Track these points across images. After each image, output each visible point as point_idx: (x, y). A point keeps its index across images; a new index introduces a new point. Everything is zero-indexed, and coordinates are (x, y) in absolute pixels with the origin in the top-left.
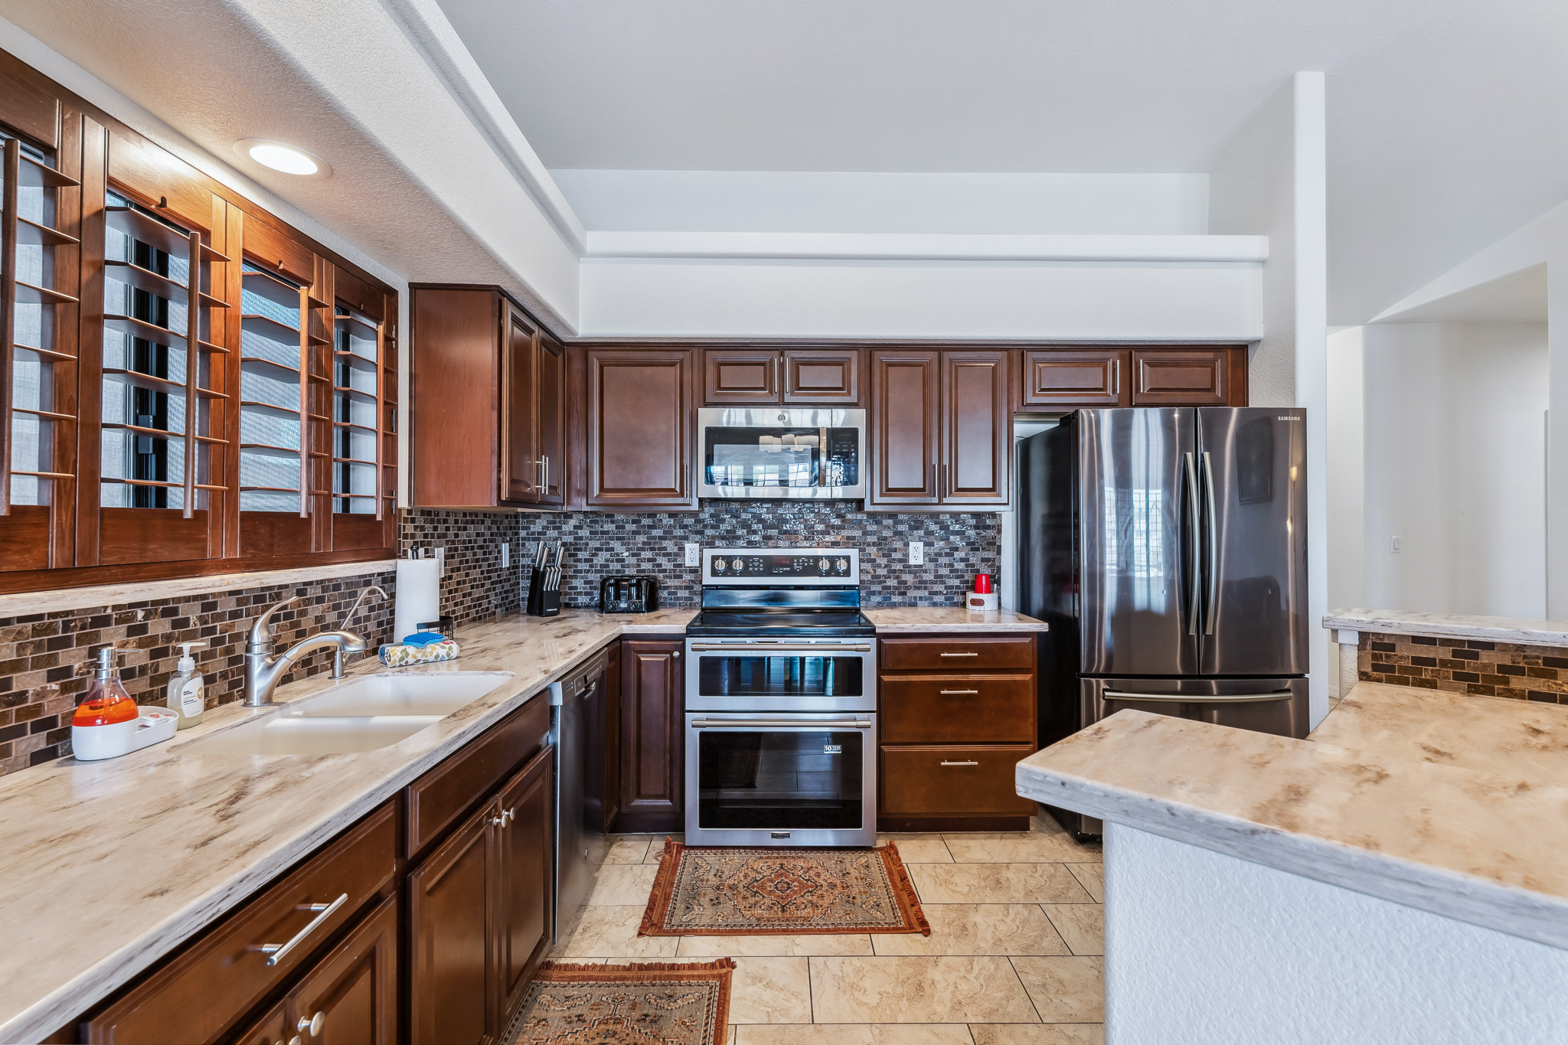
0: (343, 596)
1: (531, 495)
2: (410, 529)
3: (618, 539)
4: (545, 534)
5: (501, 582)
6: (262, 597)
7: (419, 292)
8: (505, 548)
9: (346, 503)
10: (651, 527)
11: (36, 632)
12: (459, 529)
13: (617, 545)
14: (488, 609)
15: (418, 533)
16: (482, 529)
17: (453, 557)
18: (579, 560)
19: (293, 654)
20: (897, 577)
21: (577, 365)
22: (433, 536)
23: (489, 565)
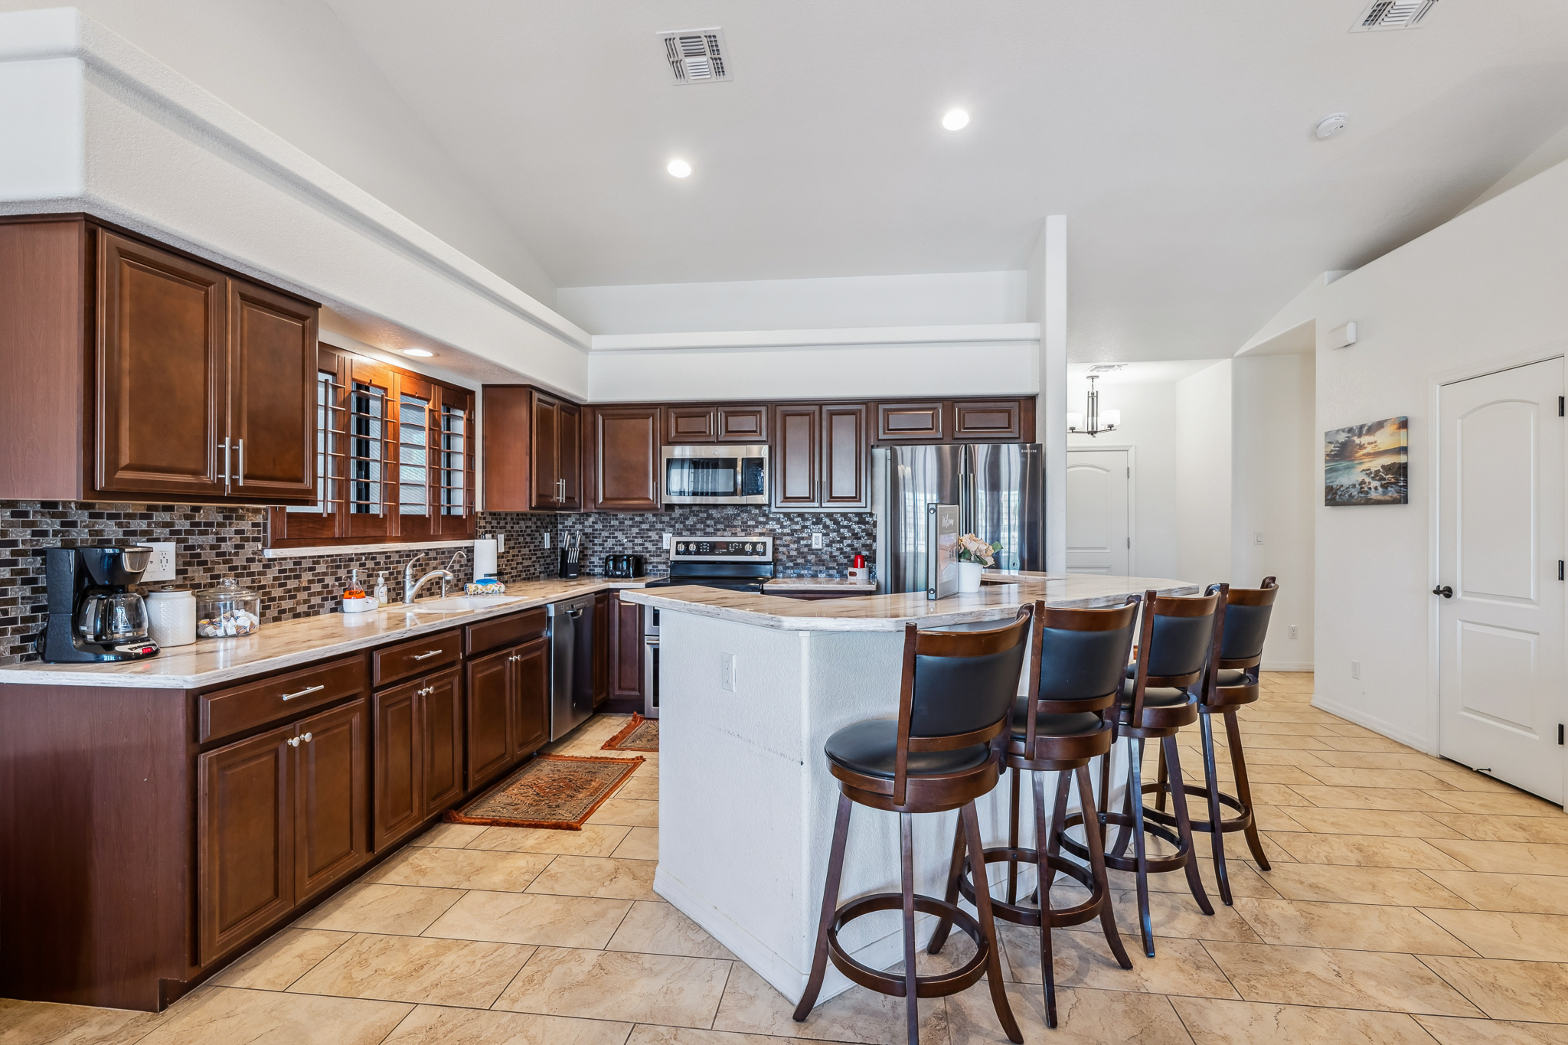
0: (446, 558)
1: (554, 503)
2: (482, 523)
3: (620, 530)
4: (574, 527)
5: (544, 557)
6: (410, 554)
7: (488, 389)
8: (547, 536)
9: (449, 509)
10: (641, 523)
11: (332, 561)
12: (514, 523)
13: (619, 534)
14: (534, 574)
15: (488, 525)
16: (529, 523)
17: (510, 540)
18: (596, 545)
19: (423, 580)
20: (804, 557)
21: (589, 418)
22: (497, 527)
23: (535, 546)
